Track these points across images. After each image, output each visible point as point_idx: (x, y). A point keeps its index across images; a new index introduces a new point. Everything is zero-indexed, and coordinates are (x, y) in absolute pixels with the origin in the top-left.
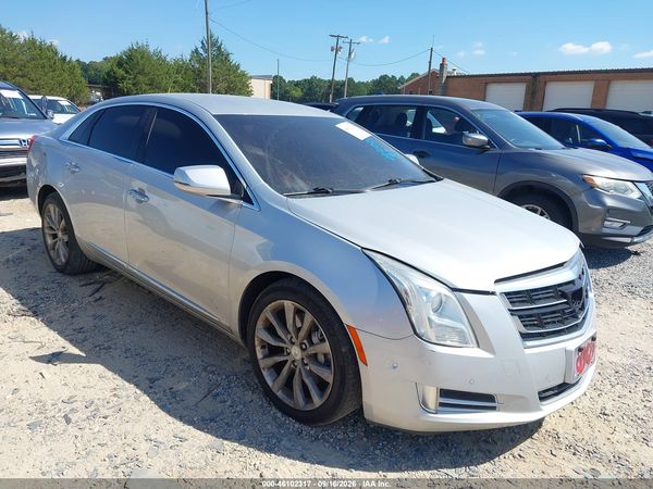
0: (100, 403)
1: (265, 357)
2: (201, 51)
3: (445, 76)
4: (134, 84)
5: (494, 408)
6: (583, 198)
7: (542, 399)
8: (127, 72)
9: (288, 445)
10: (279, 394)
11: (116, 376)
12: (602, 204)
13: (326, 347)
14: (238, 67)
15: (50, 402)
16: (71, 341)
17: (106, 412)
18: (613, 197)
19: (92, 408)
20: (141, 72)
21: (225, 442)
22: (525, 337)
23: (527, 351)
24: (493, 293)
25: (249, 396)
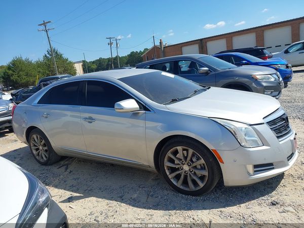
0: (106, 211)
1: (170, 174)
2: (48, 55)
3: (163, 47)
4: (18, 77)
5: (273, 168)
6: (254, 84)
7: (288, 160)
8: (14, 72)
9: (195, 205)
10: (181, 187)
11: (104, 200)
12: (262, 86)
13: (202, 161)
14: (67, 60)
15: (84, 217)
16: (72, 191)
17: (112, 214)
18: (265, 82)
19: (104, 214)
20: (21, 70)
21: (170, 211)
22: (278, 137)
23: (280, 143)
24: (263, 124)
25: (166, 192)
